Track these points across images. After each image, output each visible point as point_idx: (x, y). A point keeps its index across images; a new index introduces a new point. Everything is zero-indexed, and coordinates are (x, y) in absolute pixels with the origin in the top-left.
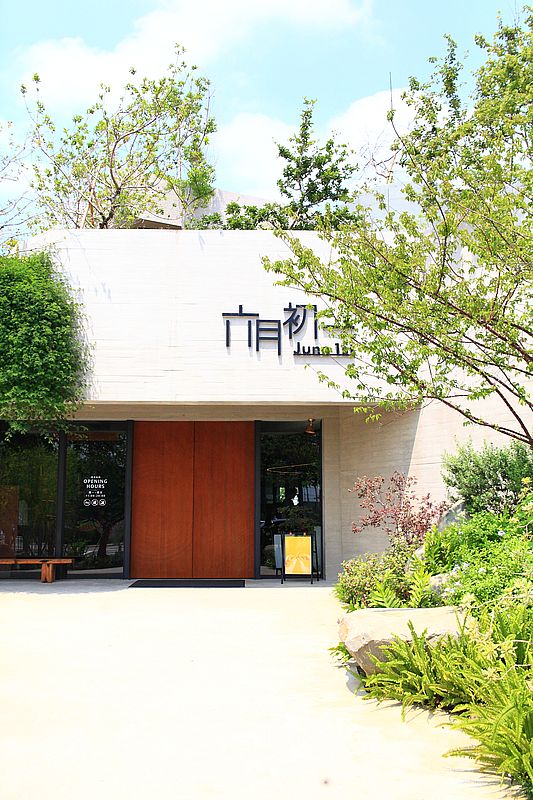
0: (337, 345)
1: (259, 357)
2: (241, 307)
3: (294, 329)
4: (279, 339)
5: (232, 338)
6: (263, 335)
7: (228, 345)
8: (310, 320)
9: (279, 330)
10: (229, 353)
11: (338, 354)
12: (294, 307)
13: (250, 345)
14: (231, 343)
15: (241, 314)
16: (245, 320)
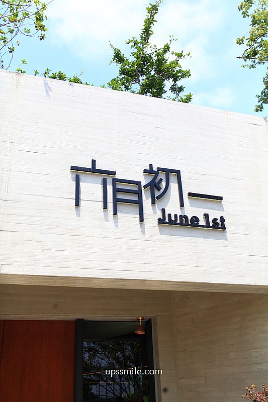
0: (206, 216)
1: (116, 222)
2: (94, 162)
3: (157, 194)
4: (140, 203)
5: (82, 196)
6: (120, 196)
7: (77, 204)
8: (174, 186)
9: (139, 193)
10: (78, 215)
11: (208, 226)
12: (155, 169)
13: (105, 207)
14: (82, 203)
15: (94, 170)
16: (99, 178)
